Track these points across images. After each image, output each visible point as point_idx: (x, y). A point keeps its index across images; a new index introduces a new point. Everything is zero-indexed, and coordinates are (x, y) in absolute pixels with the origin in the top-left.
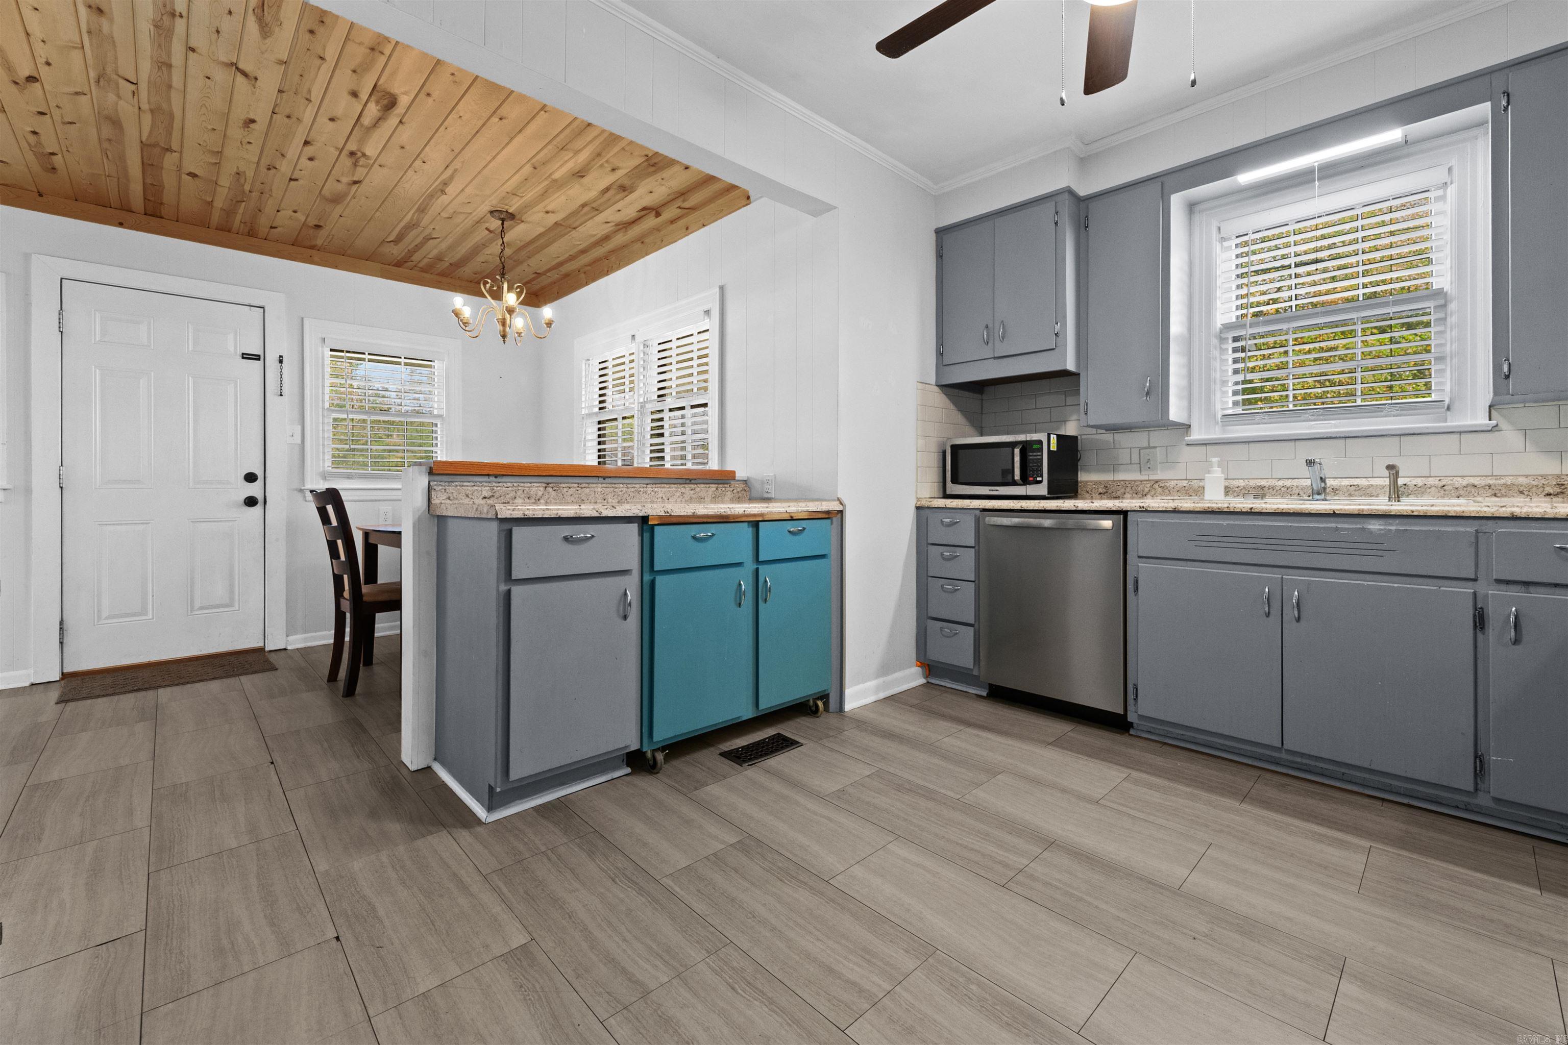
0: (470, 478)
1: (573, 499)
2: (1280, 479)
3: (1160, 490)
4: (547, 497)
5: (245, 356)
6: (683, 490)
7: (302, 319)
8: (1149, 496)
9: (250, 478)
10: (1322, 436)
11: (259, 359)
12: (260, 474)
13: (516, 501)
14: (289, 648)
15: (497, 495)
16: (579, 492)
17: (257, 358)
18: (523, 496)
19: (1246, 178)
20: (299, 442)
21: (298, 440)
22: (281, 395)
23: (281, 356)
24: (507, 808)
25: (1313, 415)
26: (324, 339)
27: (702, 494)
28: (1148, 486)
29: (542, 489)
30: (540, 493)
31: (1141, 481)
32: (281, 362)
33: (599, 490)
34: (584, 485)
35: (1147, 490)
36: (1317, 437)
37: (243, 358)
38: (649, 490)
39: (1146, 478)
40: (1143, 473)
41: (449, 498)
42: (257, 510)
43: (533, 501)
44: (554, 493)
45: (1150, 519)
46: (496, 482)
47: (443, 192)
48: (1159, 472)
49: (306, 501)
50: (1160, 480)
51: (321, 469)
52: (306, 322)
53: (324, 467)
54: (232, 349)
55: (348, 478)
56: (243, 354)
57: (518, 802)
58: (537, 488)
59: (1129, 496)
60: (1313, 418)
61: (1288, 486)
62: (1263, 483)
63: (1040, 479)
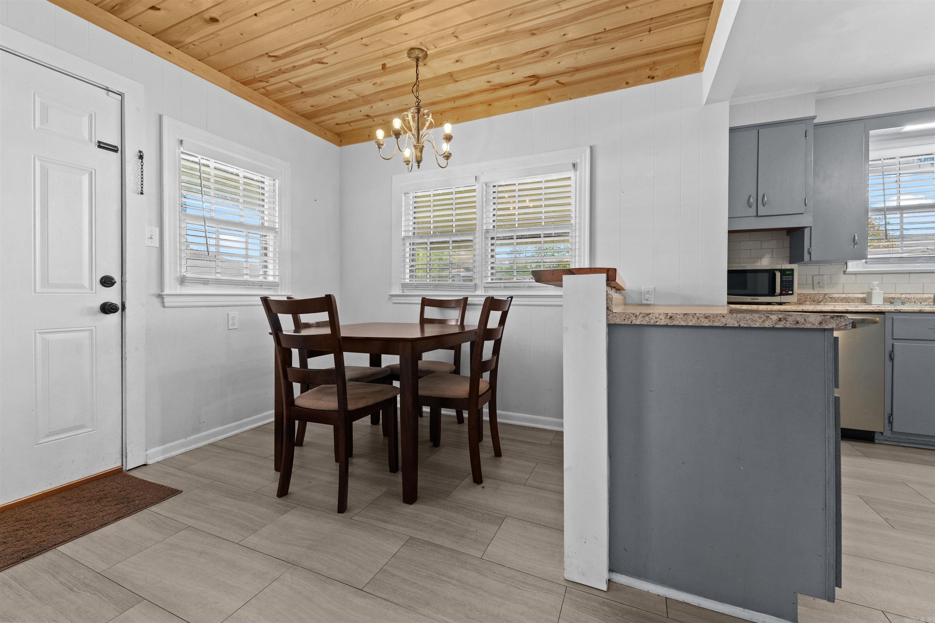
2: (902, 294)
3: (829, 299)
5: (101, 145)
7: (161, 117)
8: (822, 303)
9: (107, 282)
10: (928, 271)
11: (116, 151)
12: (117, 278)
14: (150, 462)
17: (114, 149)
19: (909, 128)
20: (157, 245)
21: (156, 243)
22: (142, 193)
23: (140, 152)
25: (923, 260)
26: (181, 141)
28: (821, 297)
31: (815, 294)
32: (141, 157)
35: (821, 299)
36: (925, 272)
37: (99, 147)
39: (817, 292)
40: (815, 290)
42: (114, 318)
45: (902, 317)
47: (398, 16)
48: (826, 289)
49: (164, 307)
50: (828, 294)
51: (178, 275)
52: (165, 120)
53: (181, 272)
54: (87, 137)
55: (204, 284)
56: (99, 142)
59: (809, 303)
60: (924, 261)
61: (909, 297)
62: (893, 296)
63: (791, 292)
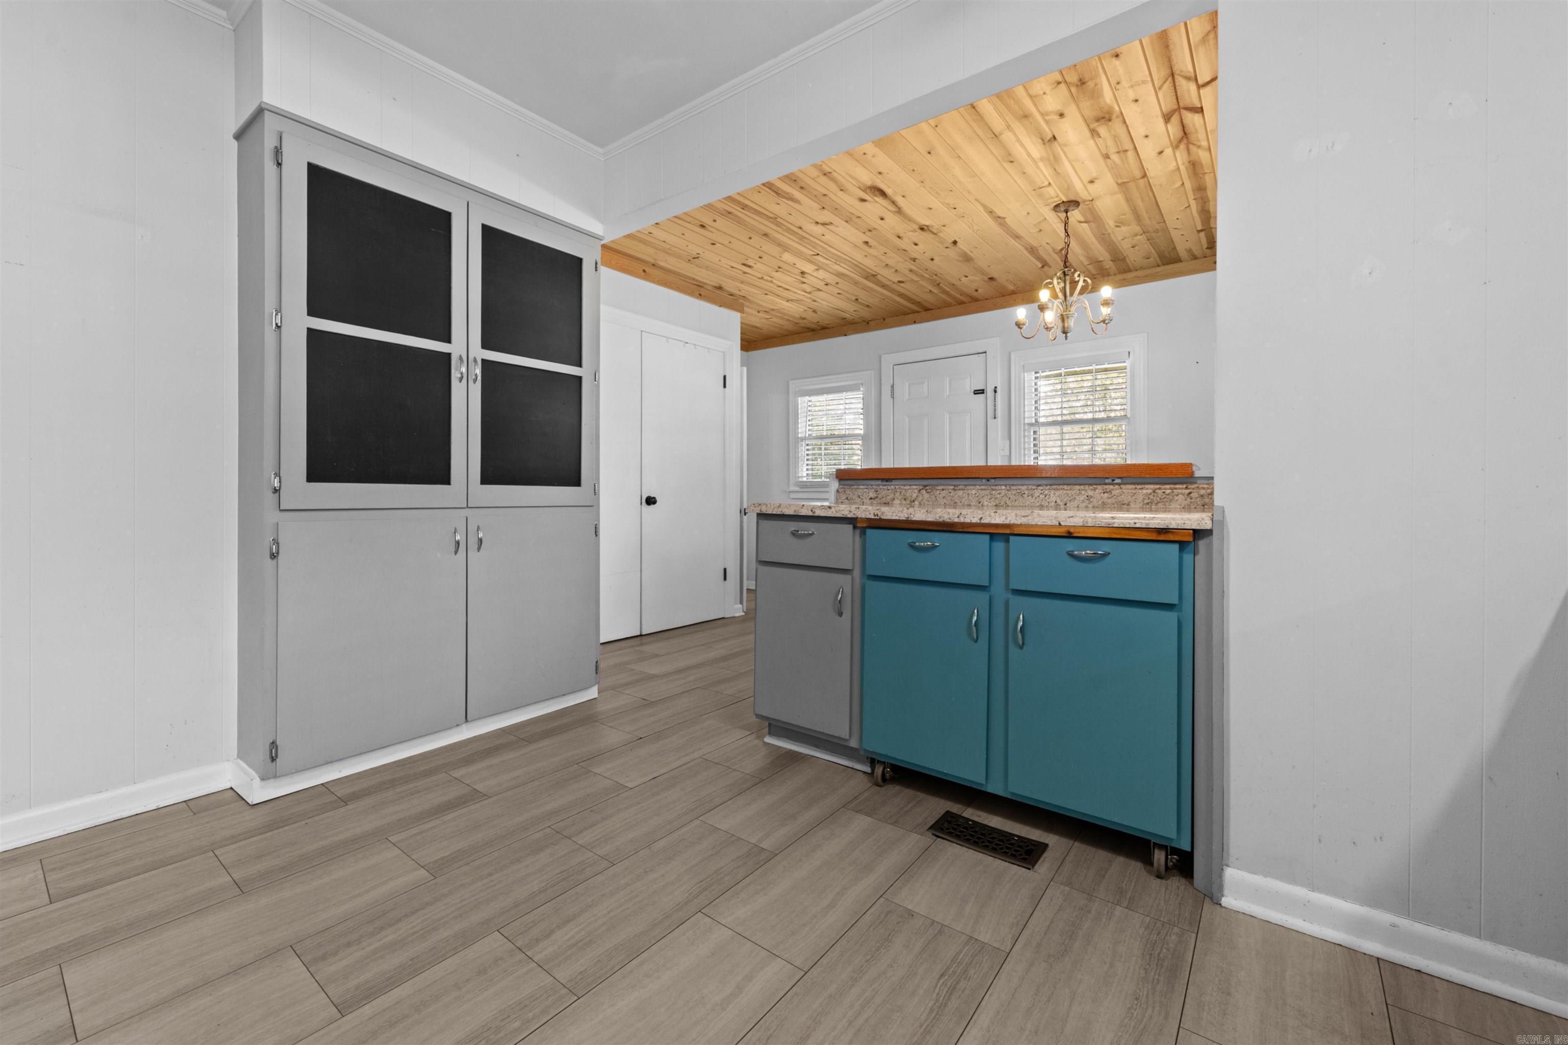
0: (865, 482)
1: (945, 501)
4: (920, 499)
6: (1090, 493)
7: (1010, 353)
13: (895, 502)
15: (880, 496)
16: (952, 494)
17: (982, 392)
18: (900, 497)
20: (1008, 454)
22: (996, 418)
23: (996, 387)
24: (778, 740)
26: (1024, 366)
27: (1125, 498)
29: (916, 491)
30: (915, 495)
32: (996, 391)
33: (974, 492)
34: (960, 487)
37: (975, 394)
38: (1037, 493)
41: (847, 498)
43: (908, 502)
44: (926, 496)
46: (883, 485)
52: (1013, 356)
54: (969, 390)
56: (975, 391)
57: (786, 740)
58: (912, 490)
